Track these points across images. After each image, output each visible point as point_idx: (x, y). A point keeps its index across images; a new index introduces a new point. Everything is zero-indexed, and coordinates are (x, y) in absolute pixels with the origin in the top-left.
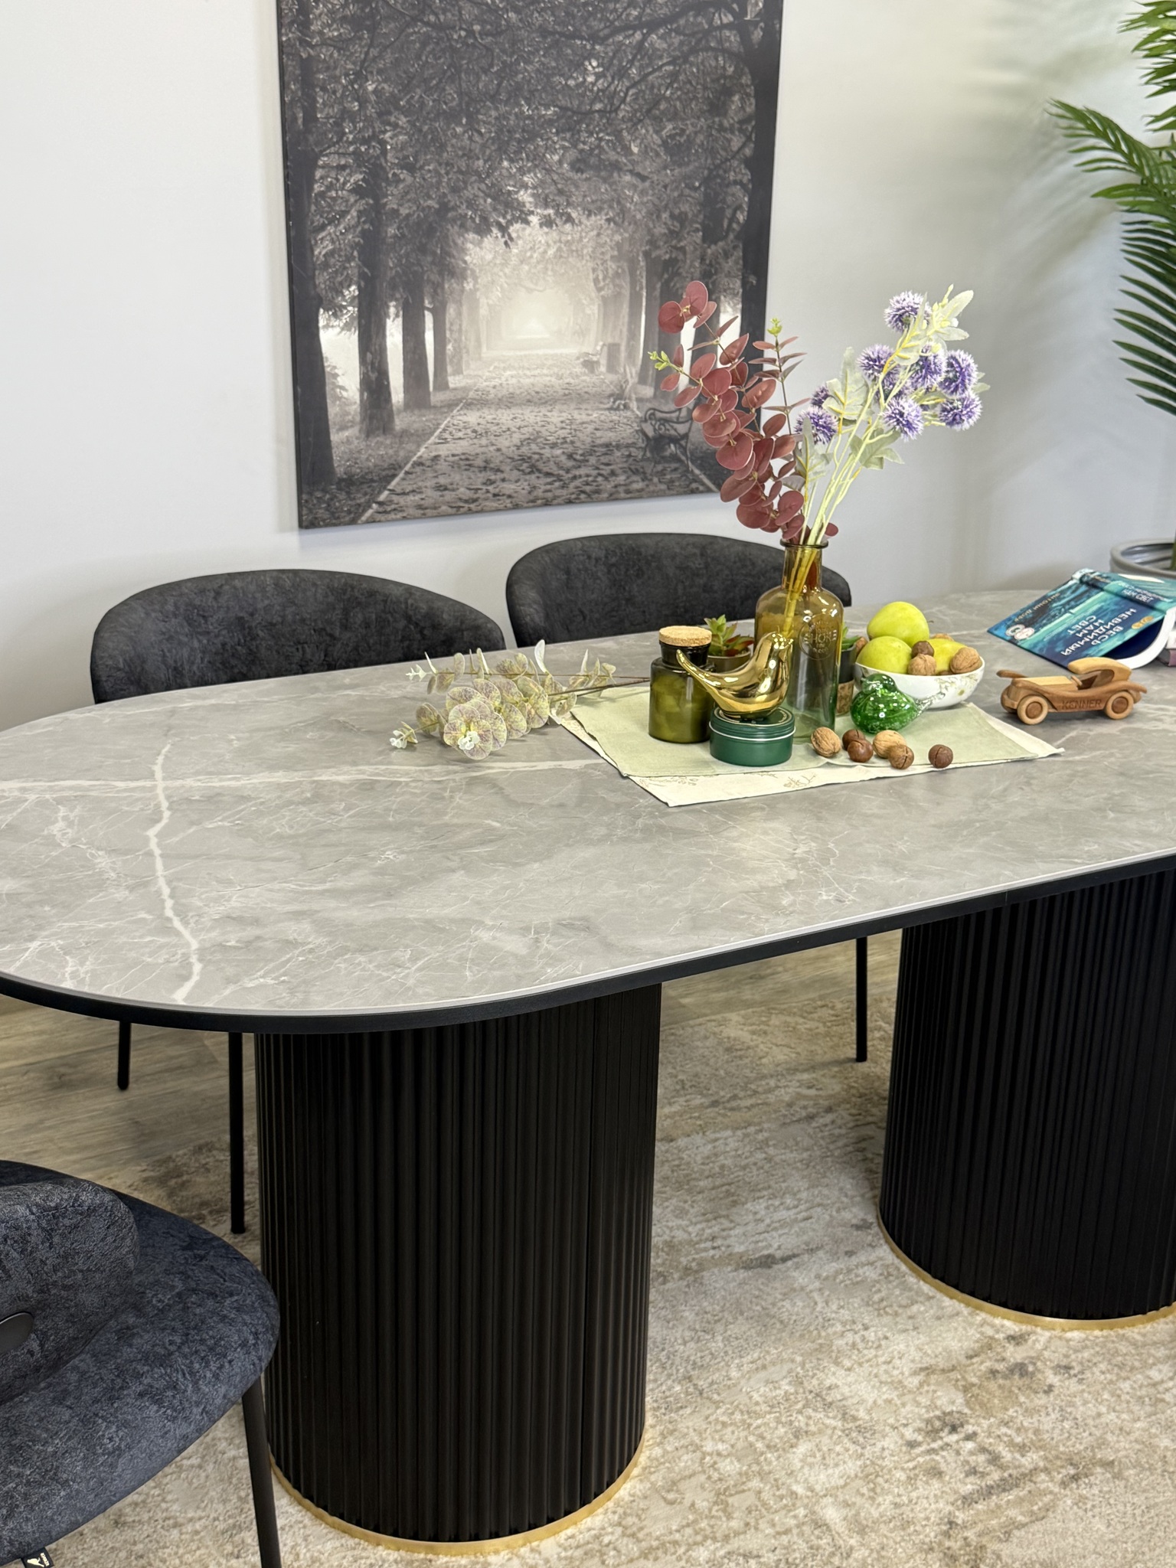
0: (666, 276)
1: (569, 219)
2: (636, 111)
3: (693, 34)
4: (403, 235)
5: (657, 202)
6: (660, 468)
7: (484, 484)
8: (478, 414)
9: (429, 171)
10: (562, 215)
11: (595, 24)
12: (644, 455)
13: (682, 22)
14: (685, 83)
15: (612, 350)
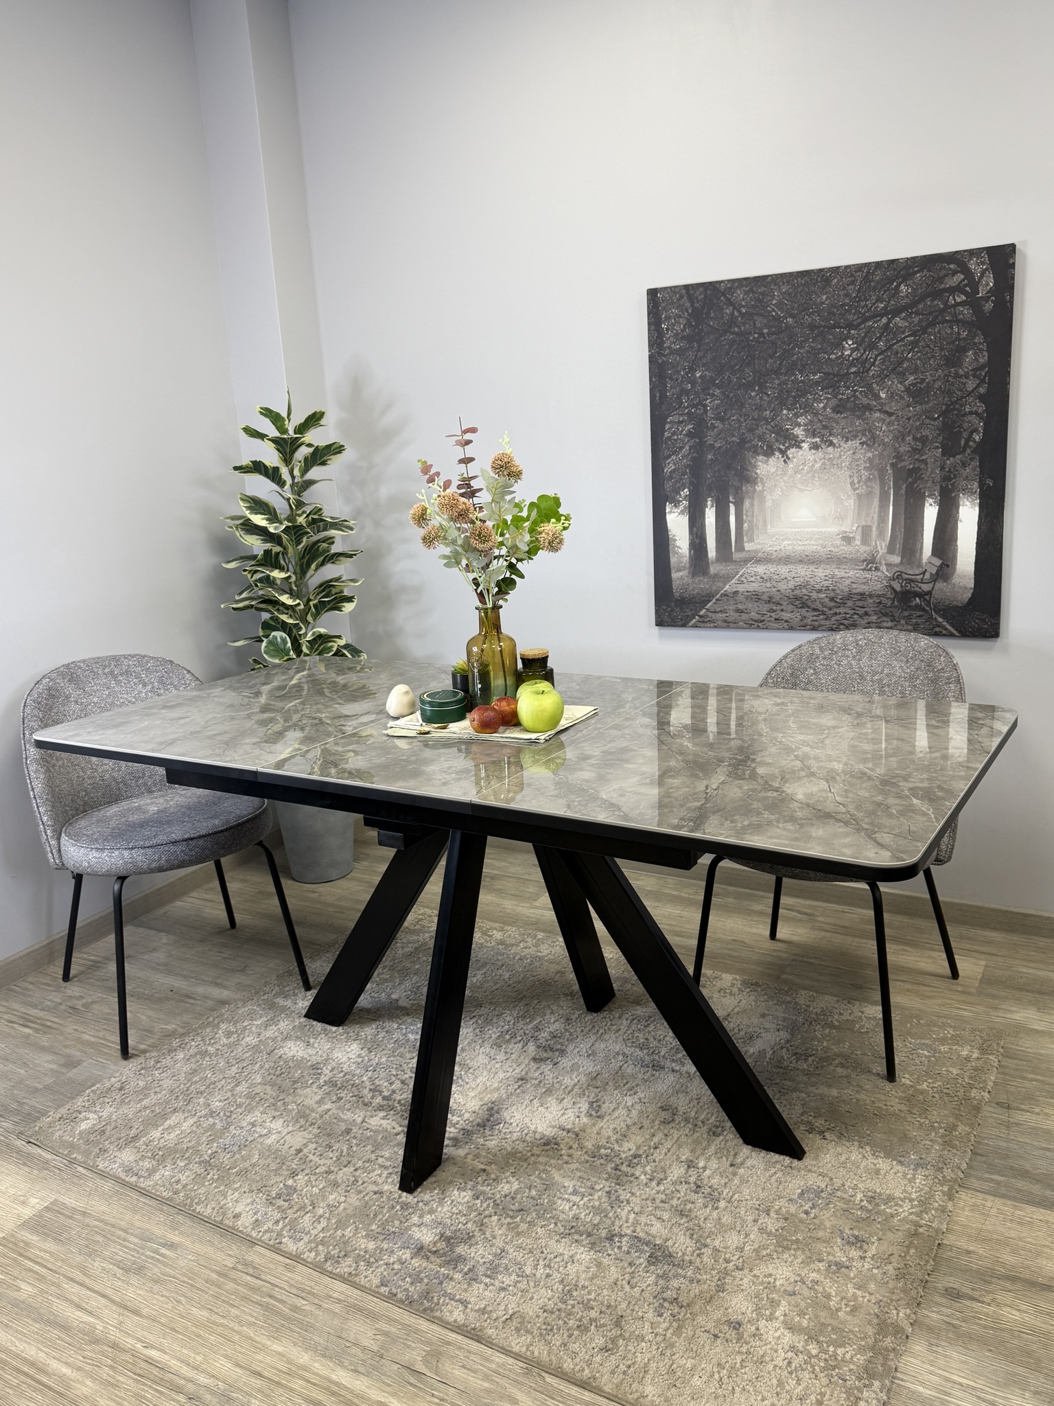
0: (910, 480)
1: (831, 444)
2: (884, 370)
3: (930, 313)
4: (716, 458)
5: (902, 430)
6: (906, 614)
7: (768, 611)
8: (765, 567)
9: (734, 420)
10: (826, 441)
11: (850, 317)
12: (893, 603)
13: (920, 306)
14: (923, 347)
15: (866, 531)
